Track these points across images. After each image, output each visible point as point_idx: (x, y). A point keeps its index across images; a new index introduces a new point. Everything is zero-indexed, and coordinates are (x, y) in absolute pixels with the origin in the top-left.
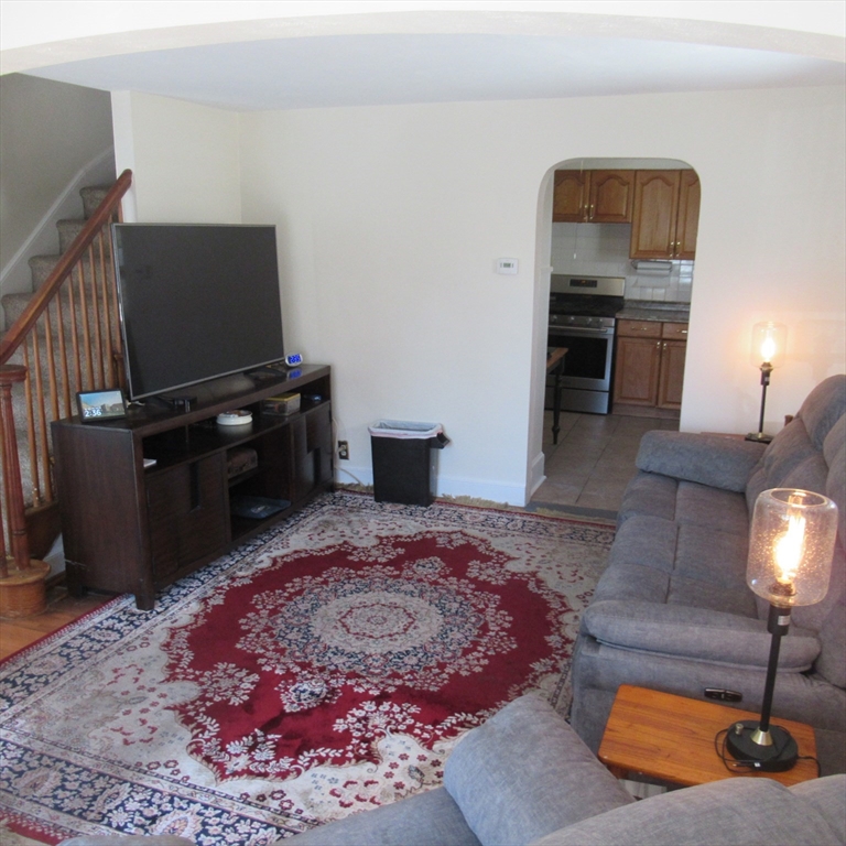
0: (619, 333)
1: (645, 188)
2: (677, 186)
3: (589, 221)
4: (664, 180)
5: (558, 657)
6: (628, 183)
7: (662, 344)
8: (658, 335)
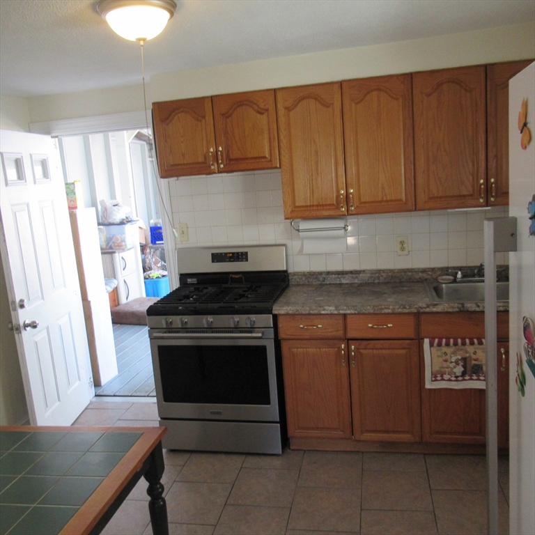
0: (282, 335)
1: (292, 114)
2: (337, 105)
3: (220, 172)
4: (316, 98)
6: (267, 110)
7: (348, 347)
8: (341, 333)
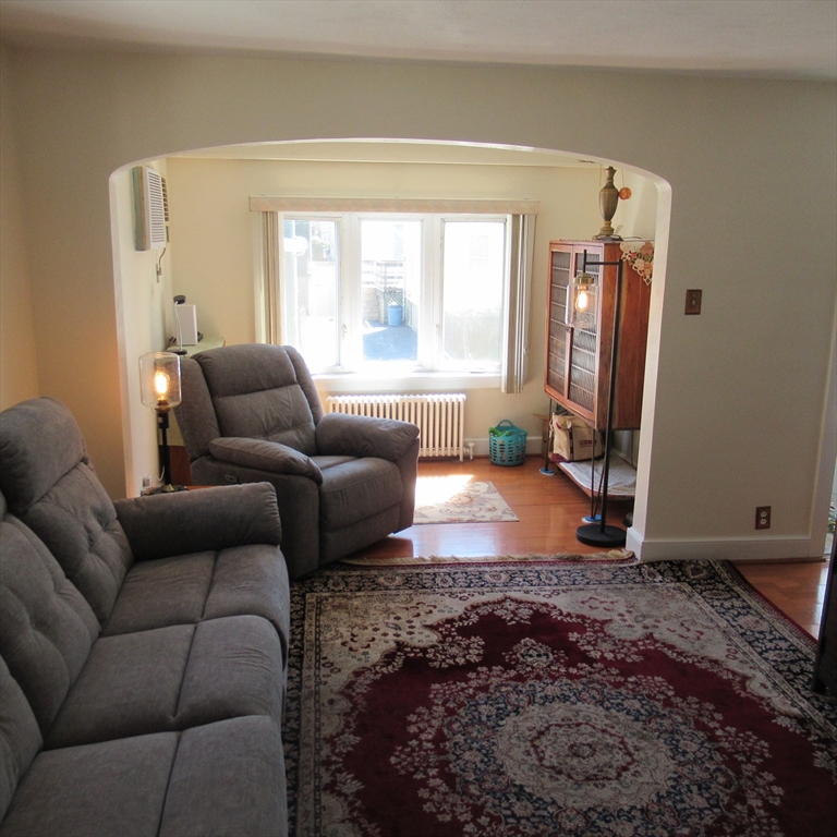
5: (334, 758)
